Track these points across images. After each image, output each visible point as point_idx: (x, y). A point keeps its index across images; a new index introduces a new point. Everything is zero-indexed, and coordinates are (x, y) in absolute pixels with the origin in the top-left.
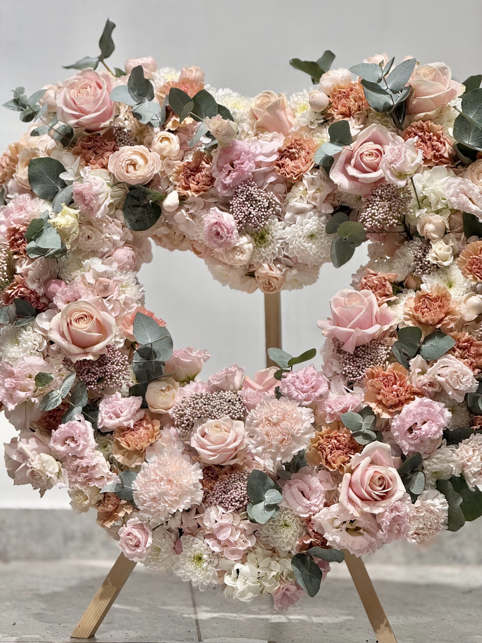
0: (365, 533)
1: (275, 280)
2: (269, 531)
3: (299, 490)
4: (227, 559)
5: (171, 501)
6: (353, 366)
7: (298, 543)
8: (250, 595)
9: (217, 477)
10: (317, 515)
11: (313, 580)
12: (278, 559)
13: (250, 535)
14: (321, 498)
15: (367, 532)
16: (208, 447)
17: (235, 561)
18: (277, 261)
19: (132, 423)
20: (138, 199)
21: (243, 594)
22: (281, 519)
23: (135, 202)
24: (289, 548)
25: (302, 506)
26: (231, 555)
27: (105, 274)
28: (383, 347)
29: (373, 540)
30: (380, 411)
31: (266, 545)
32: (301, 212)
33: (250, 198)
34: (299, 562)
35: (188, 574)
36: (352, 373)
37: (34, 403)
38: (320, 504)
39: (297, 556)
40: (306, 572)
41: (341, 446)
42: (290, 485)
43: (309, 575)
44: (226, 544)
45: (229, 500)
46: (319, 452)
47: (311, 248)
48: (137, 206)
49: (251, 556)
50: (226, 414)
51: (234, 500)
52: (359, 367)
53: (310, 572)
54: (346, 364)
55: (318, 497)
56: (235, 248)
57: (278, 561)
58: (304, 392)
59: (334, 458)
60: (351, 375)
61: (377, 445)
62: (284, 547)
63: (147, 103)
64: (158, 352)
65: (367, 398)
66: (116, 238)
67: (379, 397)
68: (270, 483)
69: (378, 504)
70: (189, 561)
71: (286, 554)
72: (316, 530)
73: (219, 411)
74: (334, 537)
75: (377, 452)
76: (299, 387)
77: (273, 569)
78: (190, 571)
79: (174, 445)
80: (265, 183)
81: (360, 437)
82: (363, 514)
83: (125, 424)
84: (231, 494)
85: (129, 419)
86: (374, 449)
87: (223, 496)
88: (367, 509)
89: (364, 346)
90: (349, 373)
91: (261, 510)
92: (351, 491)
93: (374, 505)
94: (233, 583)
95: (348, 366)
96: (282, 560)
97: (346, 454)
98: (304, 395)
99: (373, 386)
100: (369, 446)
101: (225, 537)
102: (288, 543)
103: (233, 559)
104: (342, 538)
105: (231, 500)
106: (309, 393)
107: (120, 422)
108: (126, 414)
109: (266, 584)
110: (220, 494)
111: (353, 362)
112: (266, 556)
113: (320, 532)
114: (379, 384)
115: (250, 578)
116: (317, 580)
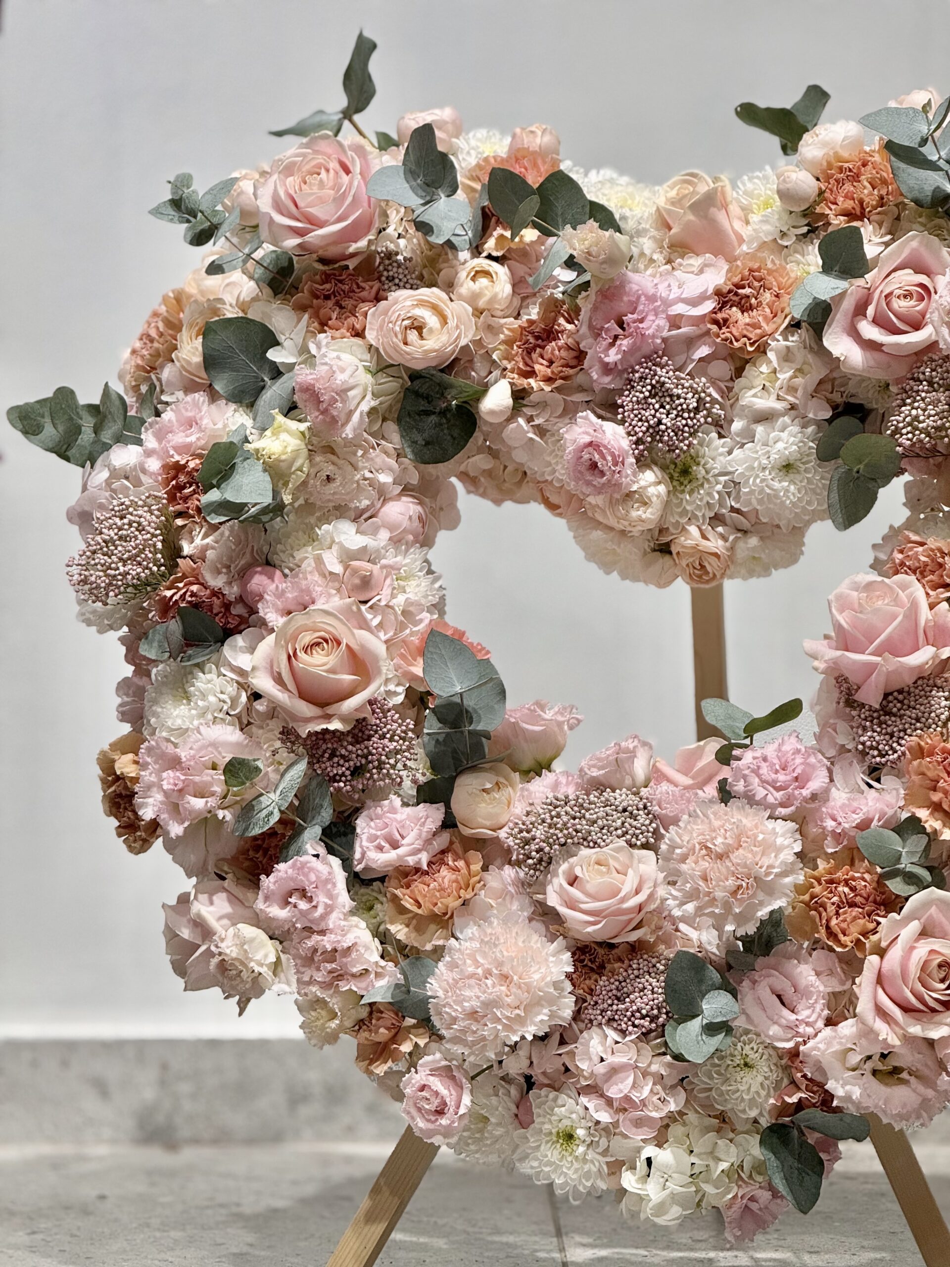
0: (912, 1080)
1: (713, 560)
2: (711, 1078)
3: (773, 992)
4: (626, 1137)
5: (508, 1018)
6: (879, 733)
7: (772, 1101)
8: (676, 1211)
9: (602, 967)
10: (810, 1044)
11: (807, 1178)
12: (731, 1135)
13: (673, 1087)
14: (818, 1007)
15: (916, 1077)
16: (583, 906)
17: (644, 1141)
18: (717, 519)
19: (424, 858)
20: (428, 398)
21: (661, 1209)
22: (736, 1053)
23: (423, 405)
24: (753, 1113)
25: (780, 1025)
26: (634, 1130)
27: (363, 553)
28: (941, 694)
29: (930, 1093)
30: (938, 825)
31: (707, 1106)
32: (765, 417)
33: (659, 391)
34: (775, 1140)
35: (547, 1169)
36: (877, 748)
37: (223, 822)
38: (816, 1021)
39: (773, 1129)
40: (791, 1160)
41: (858, 899)
42: (754, 982)
43: (798, 1169)
44: (624, 1106)
45: (629, 1014)
46: (813, 913)
47: (787, 491)
48: (427, 413)
49: (676, 1130)
50: (618, 837)
51: (638, 1015)
52: (892, 736)
53: (799, 1161)
54: (865, 729)
55: (812, 1006)
56: (629, 495)
57: (731, 1141)
58: (778, 789)
59: (844, 925)
60: (876, 753)
61: (934, 896)
62: (744, 1111)
63: (443, 202)
64: (475, 711)
65: (911, 799)
66: (385, 478)
67: (936, 797)
68: (711, 979)
69: (938, 1018)
70: (547, 1142)
71: (748, 1126)
72: (809, 1075)
73: (604, 831)
74: (848, 1087)
75: (933, 910)
76: (769, 779)
77: (722, 1157)
78: (549, 1164)
79: (511, 903)
80: (689, 359)
81: (898, 879)
82: (908, 1040)
83: (411, 861)
84: (632, 1002)
85: (419, 851)
86: (926, 905)
87: (615, 1007)
88: (916, 1030)
89: (900, 692)
90: (872, 748)
91: (694, 1034)
92: (880, 991)
93: (930, 1022)
94: (640, 1186)
95: (869, 734)
96: (740, 1138)
97: (869, 916)
98: (779, 795)
99: (923, 774)
100: (917, 899)
101: (621, 1091)
102: (752, 1103)
103: (638, 1136)
104: (865, 1089)
105: (633, 1015)
106: (790, 790)
107: (400, 858)
108: (411, 839)
109: (709, 1189)
110: (610, 1002)
111: (880, 725)
112: (707, 1130)
113: (818, 1078)
114: (936, 769)
115: (674, 1175)
116: (815, 1177)
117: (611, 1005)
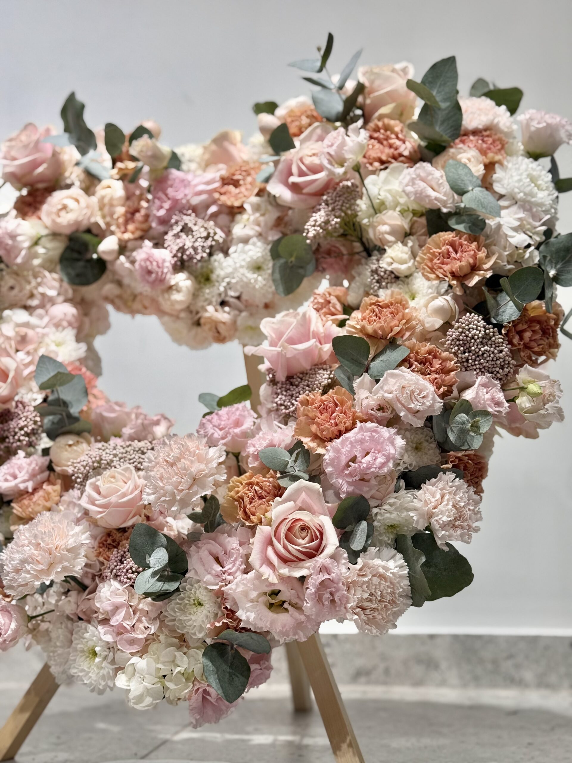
0: (290, 608)
2: (175, 612)
3: (211, 554)
4: (122, 651)
5: (35, 570)
6: (286, 396)
7: (209, 626)
8: (148, 700)
10: (229, 586)
11: (236, 679)
12: (185, 650)
13: (155, 619)
14: (238, 563)
15: (293, 606)
16: (97, 502)
17: (131, 654)
18: (223, 304)
19: (30, 486)
20: (79, 253)
21: (140, 699)
22: (191, 595)
23: (75, 255)
24: (201, 636)
25: (212, 575)
26: (128, 647)
28: (325, 372)
29: (302, 618)
30: (313, 445)
31: (172, 631)
34: (215, 653)
35: (81, 674)
36: (283, 405)
38: (236, 572)
39: (213, 646)
40: (224, 667)
41: (264, 494)
42: (199, 548)
43: (229, 673)
44: (120, 631)
45: (125, 570)
46: (236, 503)
47: (256, 280)
48: (78, 260)
49: (153, 647)
50: (130, 464)
51: (130, 571)
52: (292, 396)
53: (231, 667)
54: (278, 394)
55: (234, 562)
56: (170, 288)
57: (185, 653)
58: (221, 429)
59: (253, 510)
60: (283, 407)
61: (302, 485)
62: (195, 634)
64: (70, 403)
65: (299, 431)
66: (52, 293)
67: (314, 428)
69: (302, 564)
70: (81, 656)
71: (199, 644)
72: (229, 607)
73: (122, 460)
74: (248, 614)
75: (303, 495)
76: (217, 424)
77: (180, 664)
78: (83, 671)
79: (74, 509)
80: (206, 215)
81: (286, 479)
82: (283, 579)
83: (22, 486)
84: (127, 564)
85: (27, 481)
86: (298, 491)
87: (118, 567)
88: (285, 571)
89: (302, 373)
90: (281, 405)
91: (146, 577)
92: (270, 549)
93: (296, 567)
94: (127, 684)
95: (280, 397)
96: (192, 651)
97: (268, 502)
98: (221, 433)
99: (307, 416)
100: (292, 487)
101: (117, 620)
102: (201, 629)
103: (128, 650)
104: (258, 615)
105: (127, 571)
106: (227, 429)
107: (16, 485)
108: (22, 476)
109: (171, 685)
110: (115, 564)
111: (286, 391)
112: (171, 645)
113: (234, 609)
114: (313, 411)
115: (146, 676)
116: (242, 679)
117: (116, 566)
